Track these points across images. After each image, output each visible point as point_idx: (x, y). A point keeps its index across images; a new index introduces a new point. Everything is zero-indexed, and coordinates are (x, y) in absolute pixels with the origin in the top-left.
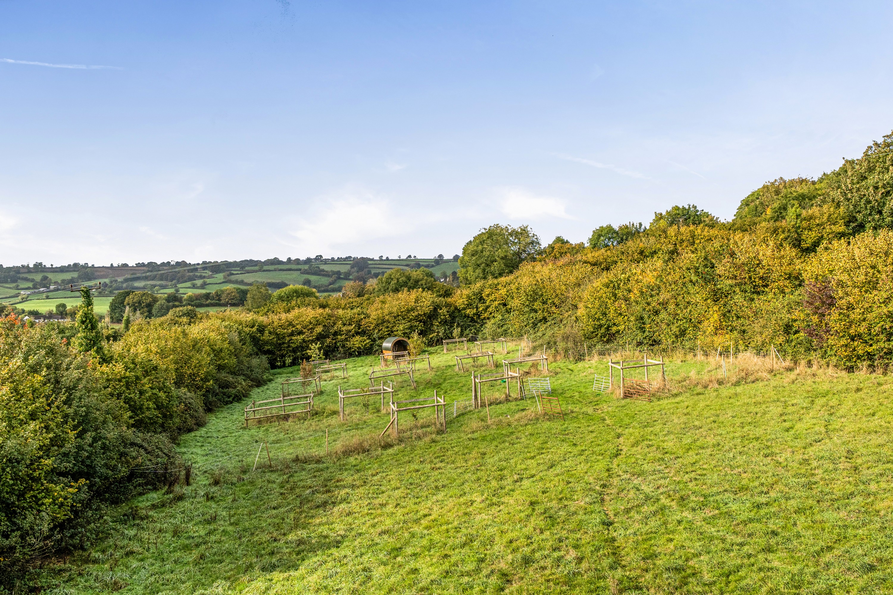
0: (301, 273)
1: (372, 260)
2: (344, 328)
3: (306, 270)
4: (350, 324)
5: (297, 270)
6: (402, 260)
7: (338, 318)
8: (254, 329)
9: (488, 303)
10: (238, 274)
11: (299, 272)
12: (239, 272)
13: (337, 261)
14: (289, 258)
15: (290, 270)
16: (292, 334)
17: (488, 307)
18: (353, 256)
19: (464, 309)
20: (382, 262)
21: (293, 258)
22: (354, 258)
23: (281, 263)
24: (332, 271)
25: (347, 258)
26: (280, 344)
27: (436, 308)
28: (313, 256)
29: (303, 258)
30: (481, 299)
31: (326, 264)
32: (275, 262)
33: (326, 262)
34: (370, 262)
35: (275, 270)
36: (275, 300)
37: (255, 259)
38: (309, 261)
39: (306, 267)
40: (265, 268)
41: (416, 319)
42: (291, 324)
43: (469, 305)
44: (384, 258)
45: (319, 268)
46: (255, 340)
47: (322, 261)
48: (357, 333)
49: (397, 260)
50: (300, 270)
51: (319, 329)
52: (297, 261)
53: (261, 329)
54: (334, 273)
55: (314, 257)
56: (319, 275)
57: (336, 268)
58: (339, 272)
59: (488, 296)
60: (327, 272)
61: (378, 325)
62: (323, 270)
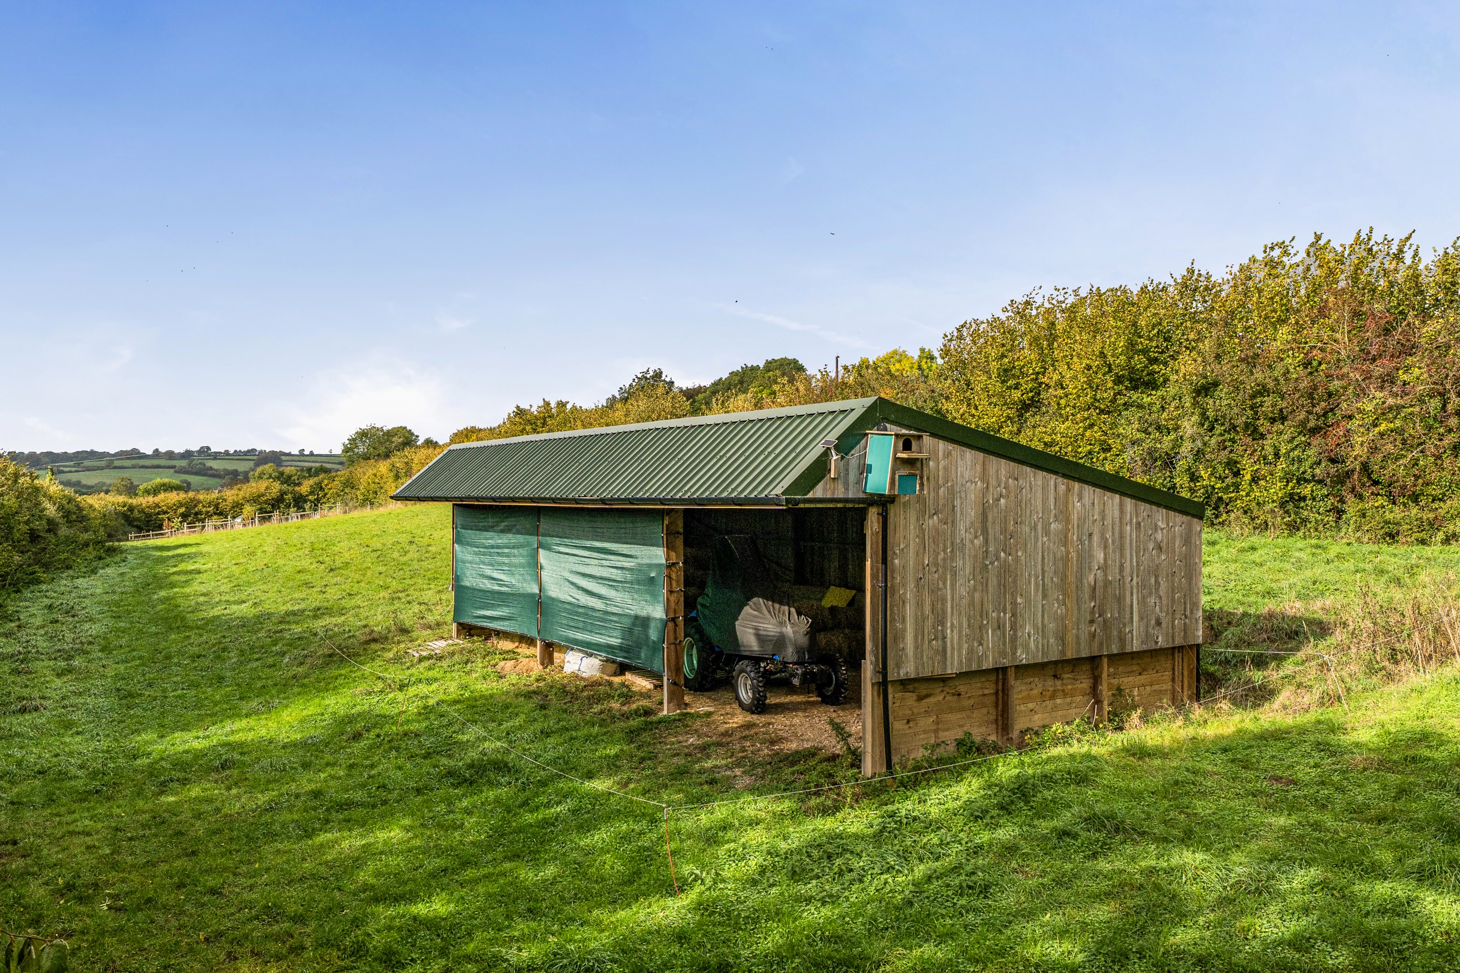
0: (176, 472)
1: (289, 454)
2: (204, 510)
3: (184, 467)
4: (209, 507)
5: (169, 467)
6: (334, 456)
7: (199, 502)
8: (125, 509)
9: (326, 491)
10: (71, 472)
11: (172, 470)
12: (73, 469)
13: (233, 455)
14: (157, 450)
15: (158, 467)
16: (158, 513)
17: (326, 494)
18: (258, 449)
19: (307, 496)
20: (302, 458)
21: (163, 450)
22: (261, 452)
23: (145, 456)
24: (225, 470)
25: (248, 451)
26: (148, 521)
27: (283, 494)
28: (195, 448)
29: (179, 449)
30: (321, 489)
31: (215, 459)
32: (134, 454)
33: (216, 456)
34: (283, 458)
35: (134, 467)
36: (140, 493)
37: (100, 450)
38: (188, 454)
39: (184, 463)
40: (117, 463)
41: (266, 502)
42: (157, 506)
43: (312, 493)
44: (307, 452)
45: (204, 465)
46: (125, 516)
47: (210, 455)
48: (215, 514)
49: (326, 456)
50: (173, 467)
51: (182, 510)
52: (170, 455)
53: (131, 509)
54: (227, 472)
55: (198, 449)
56: (204, 475)
57: (230, 466)
58: (236, 471)
59: (326, 485)
60: (216, 470)
61: (233, 507)
62: (211, 468)
